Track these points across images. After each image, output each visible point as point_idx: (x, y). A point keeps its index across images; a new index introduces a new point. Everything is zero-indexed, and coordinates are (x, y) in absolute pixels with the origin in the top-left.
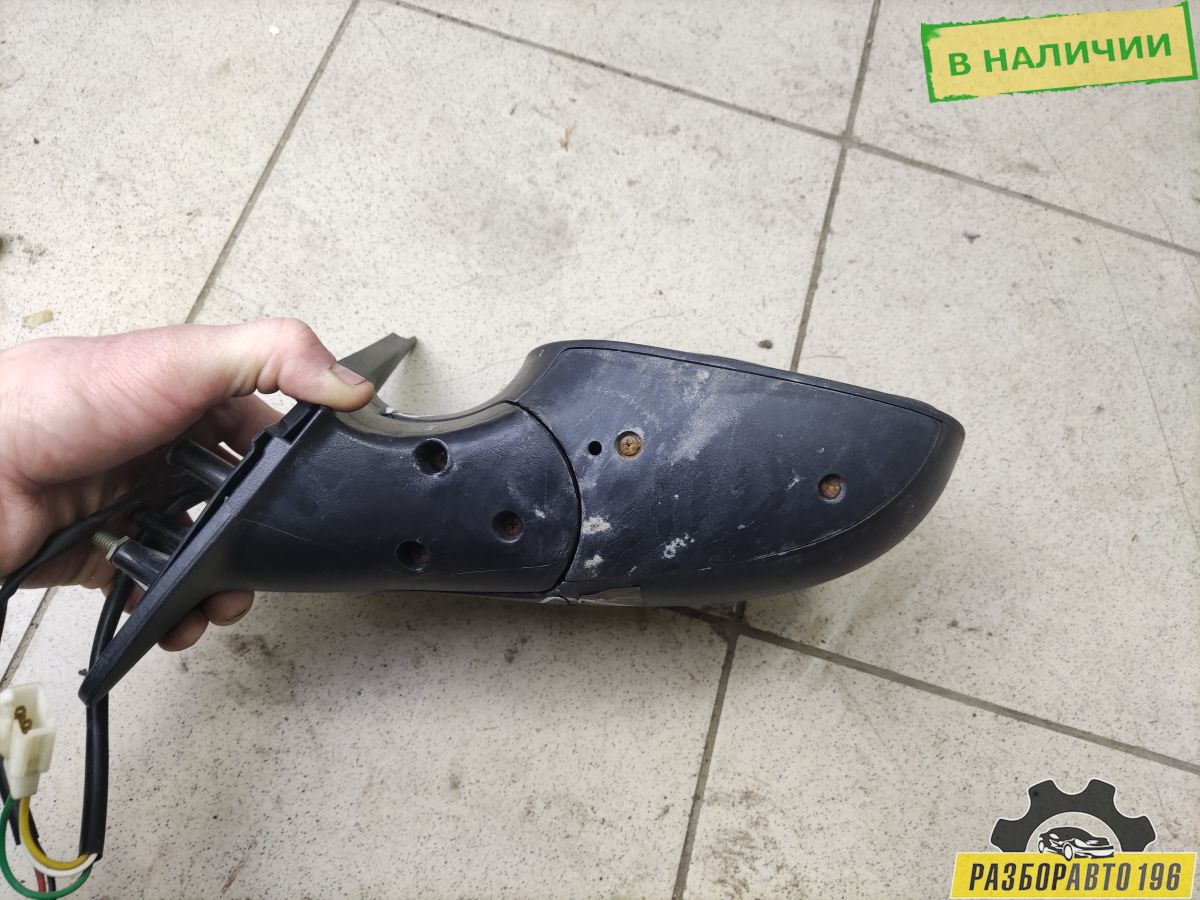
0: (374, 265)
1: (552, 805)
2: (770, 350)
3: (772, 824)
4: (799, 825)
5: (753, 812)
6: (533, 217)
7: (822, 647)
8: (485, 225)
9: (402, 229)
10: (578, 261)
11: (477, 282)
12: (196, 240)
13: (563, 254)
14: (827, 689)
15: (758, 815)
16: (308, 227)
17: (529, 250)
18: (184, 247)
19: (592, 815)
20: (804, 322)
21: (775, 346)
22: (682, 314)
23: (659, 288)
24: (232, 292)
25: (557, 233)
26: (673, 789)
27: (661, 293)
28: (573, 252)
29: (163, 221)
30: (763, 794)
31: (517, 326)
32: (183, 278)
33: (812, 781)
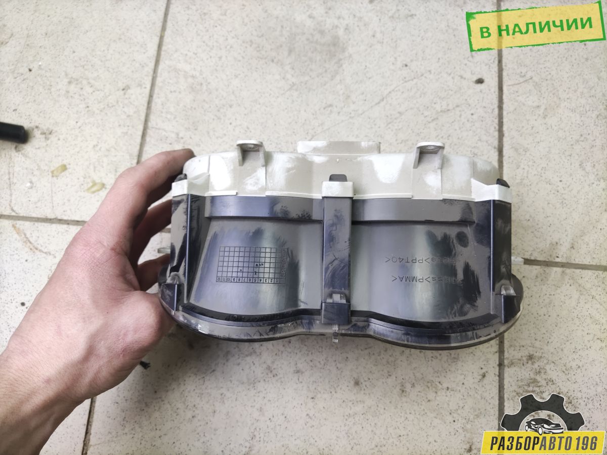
0: (233, 93)
1: (416, 385)
2: (483, 85)
3: (549, 371)
4: (565, 368)
5: (536, 366)
6: (317, 40)
7: (557, 260)
8: (290, 52)
9: (243, 67)
10: (351, 59)
11: (295, 87)
12: (131, 103)
13: (341, 57)
14: (566, 285)
15: (539, 368)
16: (190, 80)
17: (320, 60)
18: (126, 109)
19: (440, 386)
20: (500, 61)
21: (486, 80)
22: (422, 75)
23: (404, 63)
24: (159, 129)
25: (334, 45)
26: (485, 363)
27: (406, 66)
28: (346, 54)
29: (110, 97)
30: (540, 355)
31: (324, 109)
32: (130, 128)
33: (568, 341)
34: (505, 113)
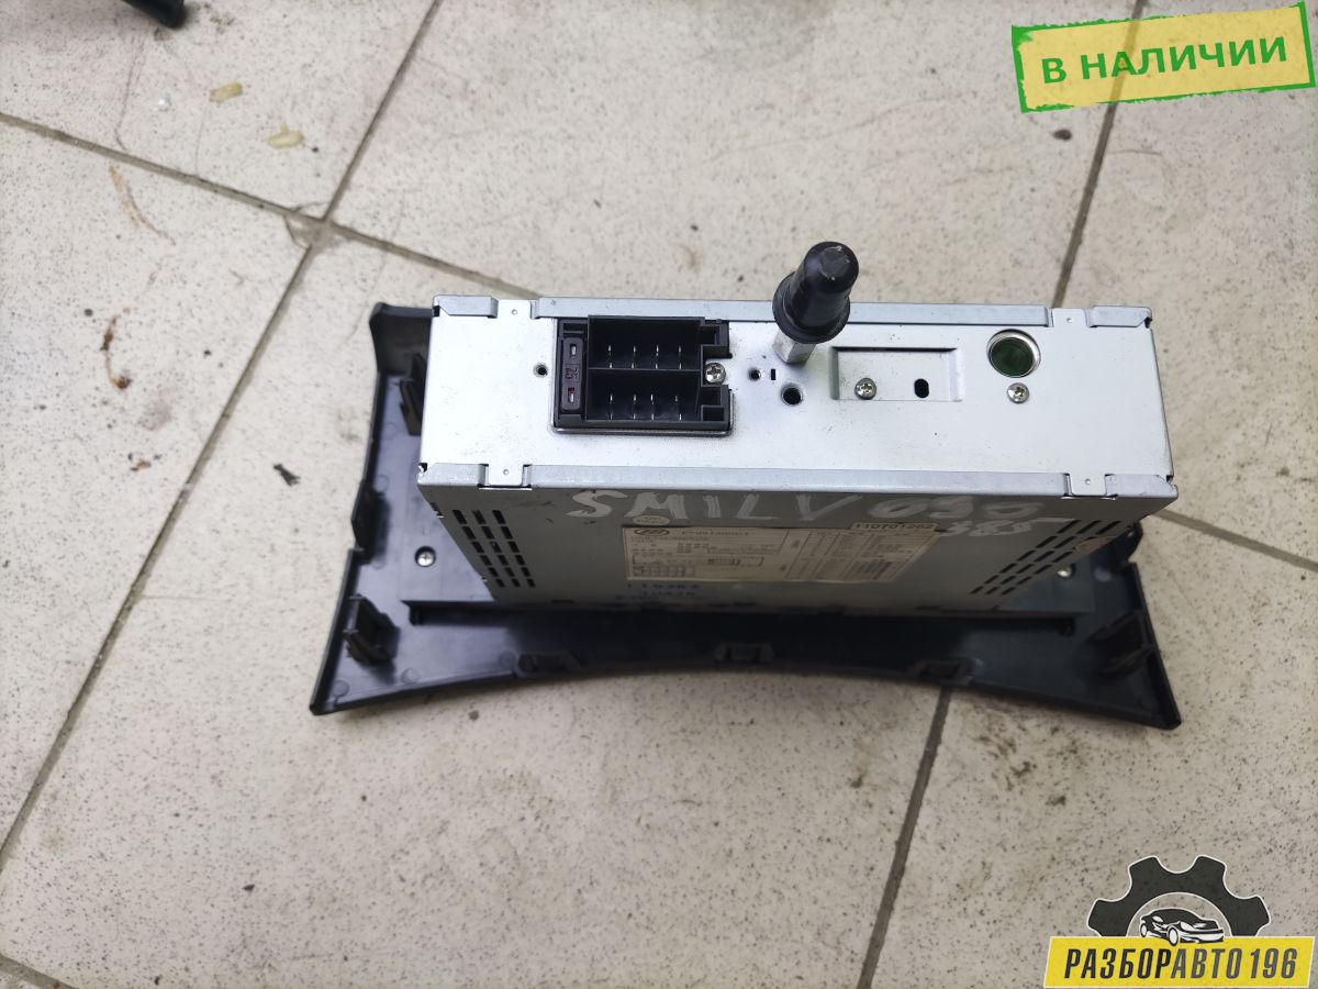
0: (593, 36)
2: (1068, 142)
10: (833, 32)
11: (713, 56)
12: (395, 7)
13: (815, 24)
17: (773, 20)
18: (382, 15)
20: (1111, 111)
21: (1076, 136)
22: (959, 96)
23: (932, 65)
24: (435, 65)
27: (933, 71)
28: (827, 22)
31: (757, 109)
32: (381, 49)
34: (1094, 203)
